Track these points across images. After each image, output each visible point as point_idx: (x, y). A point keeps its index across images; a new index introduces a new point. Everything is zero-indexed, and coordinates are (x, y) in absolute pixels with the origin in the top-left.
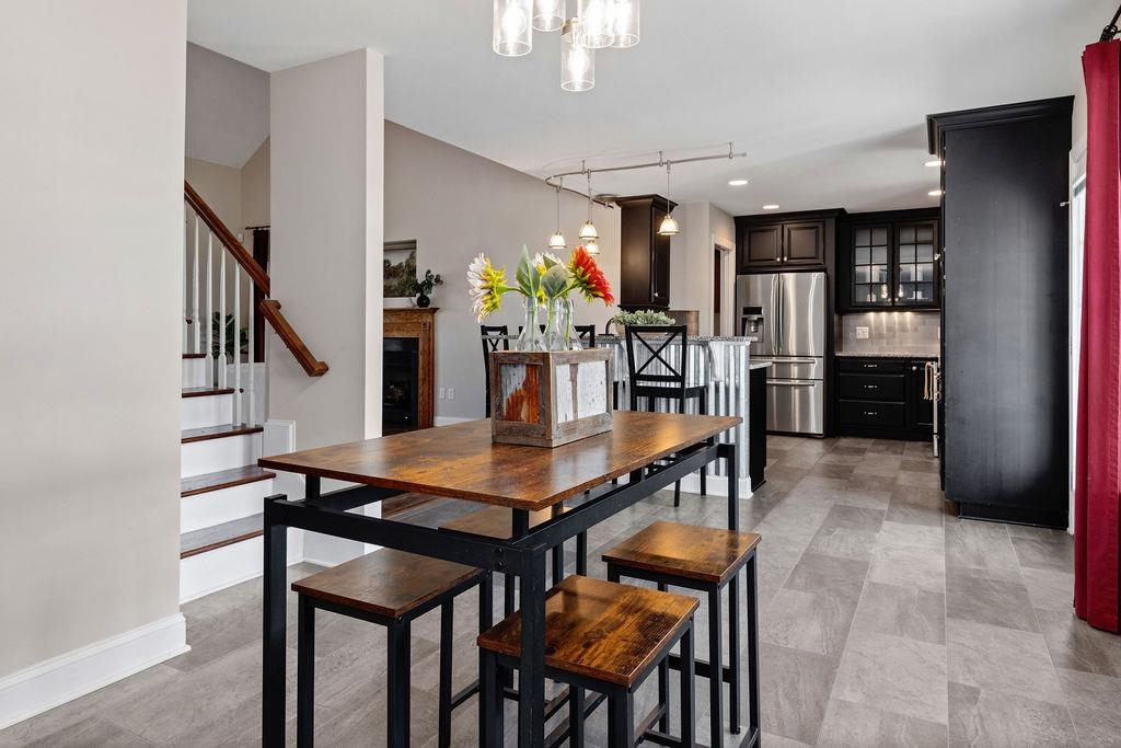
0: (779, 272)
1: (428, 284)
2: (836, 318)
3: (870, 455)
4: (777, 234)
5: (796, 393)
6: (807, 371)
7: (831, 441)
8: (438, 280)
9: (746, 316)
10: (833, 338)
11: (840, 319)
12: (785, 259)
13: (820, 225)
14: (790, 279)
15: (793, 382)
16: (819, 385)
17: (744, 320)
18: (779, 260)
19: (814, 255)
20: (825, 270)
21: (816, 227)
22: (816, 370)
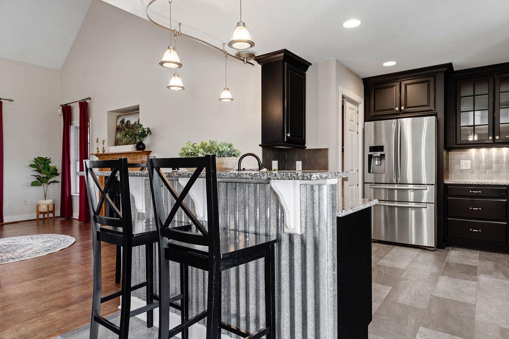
0: (397, 118)
1: (144, 135)
2: (445, 153)
3: (483, 278)
4: (395, 89)
5: (412, 214)
6: (421, 196)
7: (441, 252)
8: (149, 131)
9: (372, 153)
10: (441, 169)
11: (448, 154)
12: (403, 108)
13: (431, 79)
14: (407, 123)
15: (410, 205)
16: (432, 208)
17: (370, 157)
18: (397, 109)
19: (426, 103)
20: (436, 115)
21: (428, 81)
22: (428, 195)
